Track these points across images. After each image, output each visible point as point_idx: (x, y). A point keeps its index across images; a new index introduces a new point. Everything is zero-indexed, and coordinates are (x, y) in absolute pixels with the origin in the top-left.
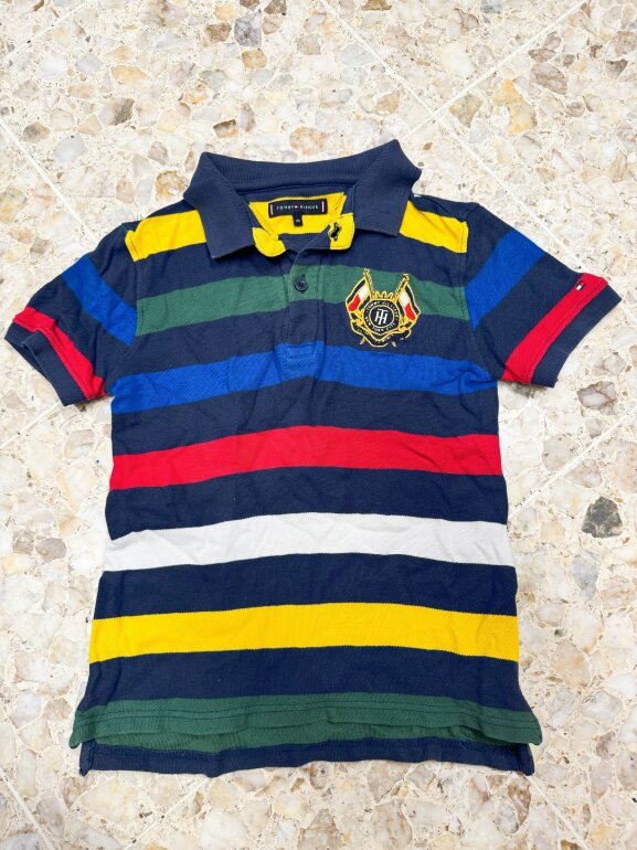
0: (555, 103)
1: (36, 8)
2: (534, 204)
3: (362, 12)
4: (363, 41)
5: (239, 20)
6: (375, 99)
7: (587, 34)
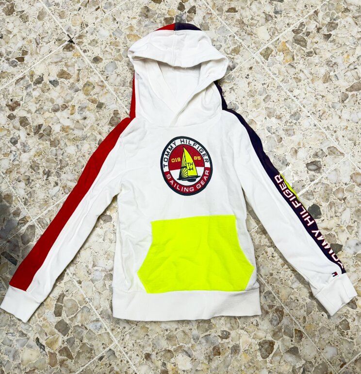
0: (302, 51)
1: (97, 10)
2: (292, 92)
3: (226, 13)
4: (226, 25)
5: (177, 16)
6: (231, 49)
7: (316, 23)
